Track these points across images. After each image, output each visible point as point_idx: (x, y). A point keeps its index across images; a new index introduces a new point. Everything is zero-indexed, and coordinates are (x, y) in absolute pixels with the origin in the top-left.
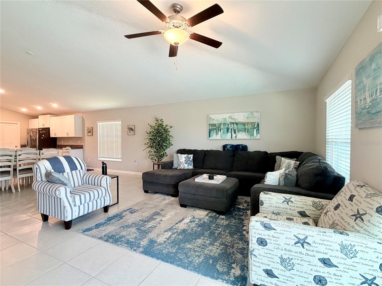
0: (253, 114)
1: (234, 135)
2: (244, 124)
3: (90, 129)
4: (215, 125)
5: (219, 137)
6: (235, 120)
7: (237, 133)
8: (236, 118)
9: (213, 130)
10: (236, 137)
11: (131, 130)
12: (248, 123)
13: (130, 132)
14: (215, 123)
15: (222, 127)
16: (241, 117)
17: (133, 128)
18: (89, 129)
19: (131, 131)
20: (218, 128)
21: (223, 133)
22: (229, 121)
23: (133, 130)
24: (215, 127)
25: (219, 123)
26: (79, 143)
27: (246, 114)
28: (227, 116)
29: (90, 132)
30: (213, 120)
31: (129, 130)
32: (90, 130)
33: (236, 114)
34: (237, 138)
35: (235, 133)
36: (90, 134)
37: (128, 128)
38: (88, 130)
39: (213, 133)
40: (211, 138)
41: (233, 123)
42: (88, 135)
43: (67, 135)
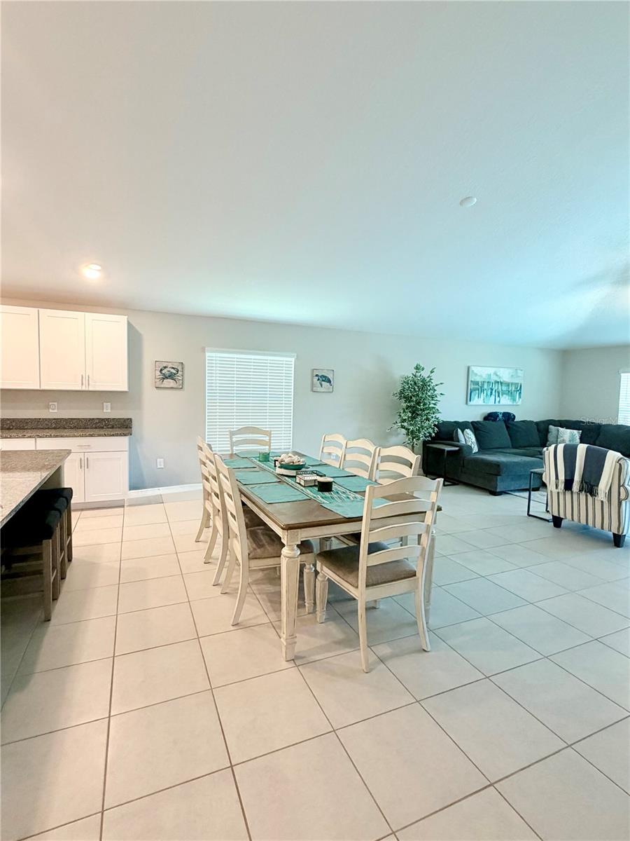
0: (517, 373)
1: (497, 399)
2: (508, 385)
3: (173, 368)
4: (477, 383)
5: (480, 402)
6: (500, 378)
7: (501, 396)
8: (501, 375)
9: (475, 390)
10: (499, 402)
11: (323, 381)
12: (512, 384)
13: (321, 385)
14: (477, 380)
15: (485, 387)
16: (505, 375)
17: (330, 377)
18: (165, 367)
19: (323, 383)
20: (481, 387)
21: (487, 394)
22: (494, 378)
23: (329, 381)
24: (477, 386)
25: (483, 380)
26: (108, 412)
27: (511, 371)
28: (491, 371)
29: (171, 376)
30: (476, 375)
31: (318, 380)
32: (174, 371)
33: (502, 369)
34: (501, 403)
35: (499, 396)
36: (169, 383)
37: (317, 375)
38: (161, 370)
39: (475, 395)
40: (471, 403)
41: (498, 382)
42: (162, 386)
43: (82, 384)
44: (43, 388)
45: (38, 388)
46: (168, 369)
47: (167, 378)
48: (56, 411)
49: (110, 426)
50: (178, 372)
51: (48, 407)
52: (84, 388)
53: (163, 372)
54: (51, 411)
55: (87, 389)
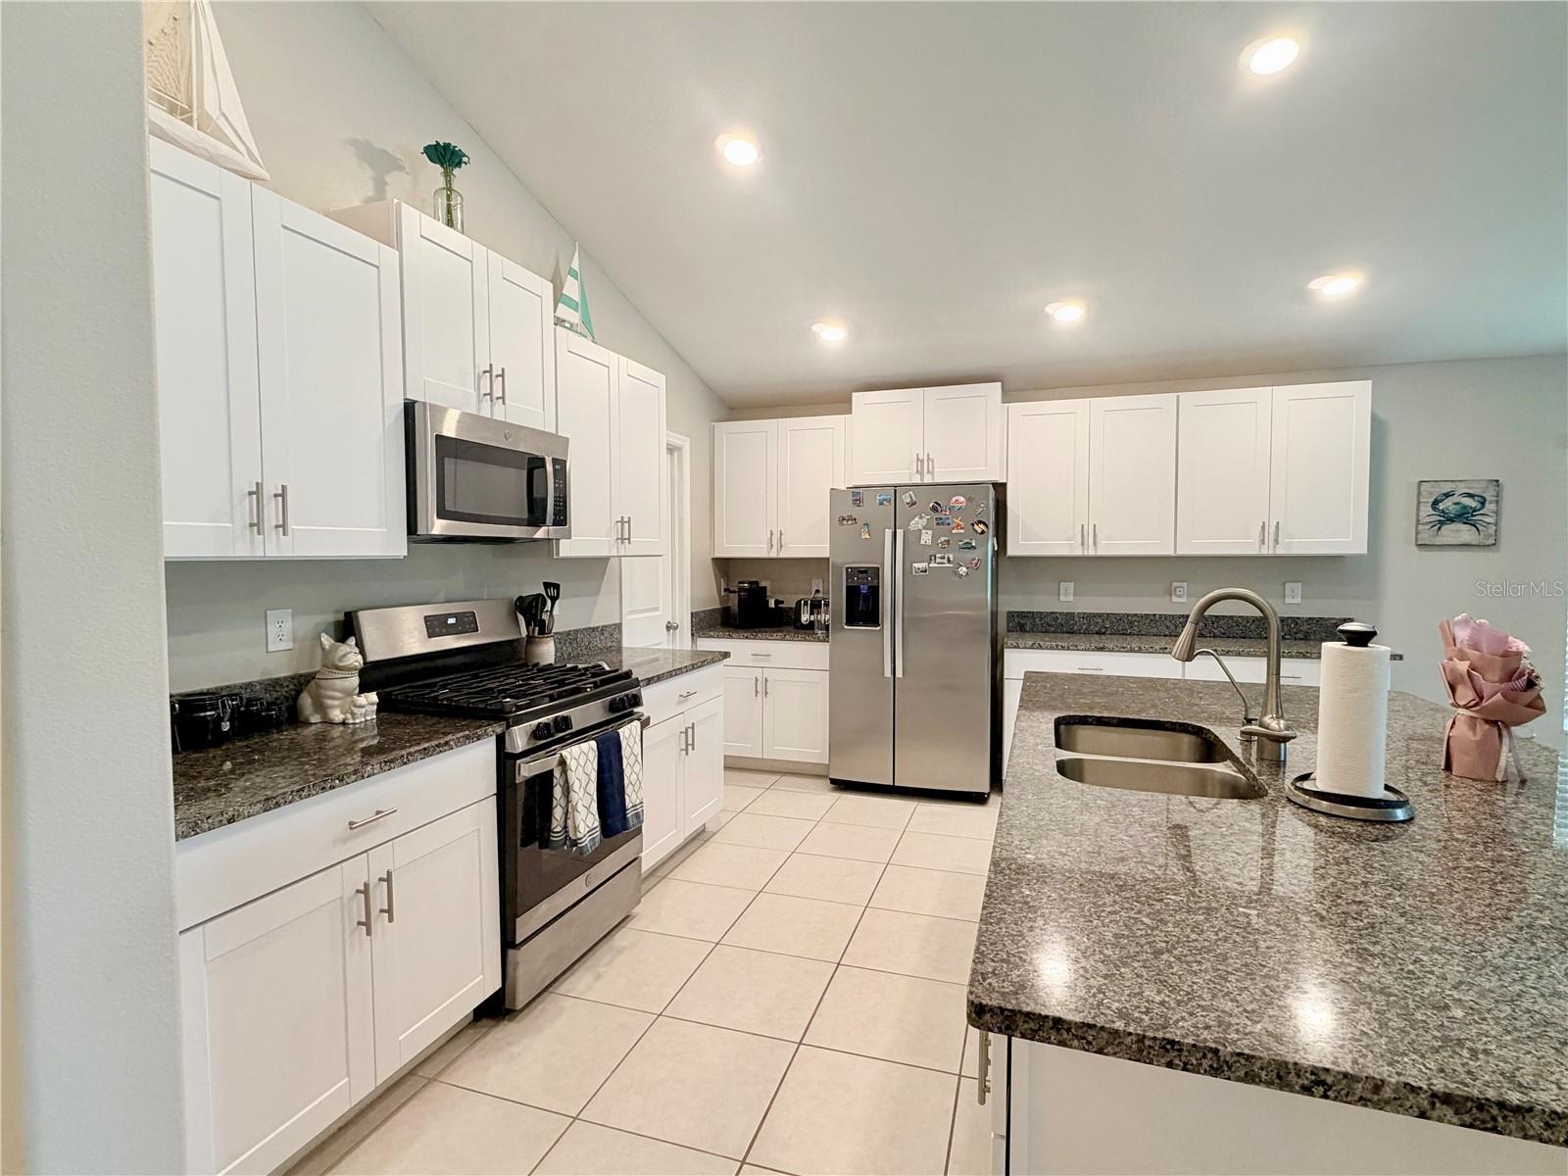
18: (1447, 495)
29: (1464, 516)
36: (1463, 533)
38: (1435, 503)
42: (1438, 541)
43: (1263, 541)
44: (1180, 552)
45: (1171, 552)
46: (1455, 499)
47: (1451, 520)
48: (1184, 600)
49: (1299, 635)
50: (1483, 504)
51: (1170, 592)
52: (1265, 551)
53: (1441, 506)
54: (1174, 599)
55: (1271, 552)
